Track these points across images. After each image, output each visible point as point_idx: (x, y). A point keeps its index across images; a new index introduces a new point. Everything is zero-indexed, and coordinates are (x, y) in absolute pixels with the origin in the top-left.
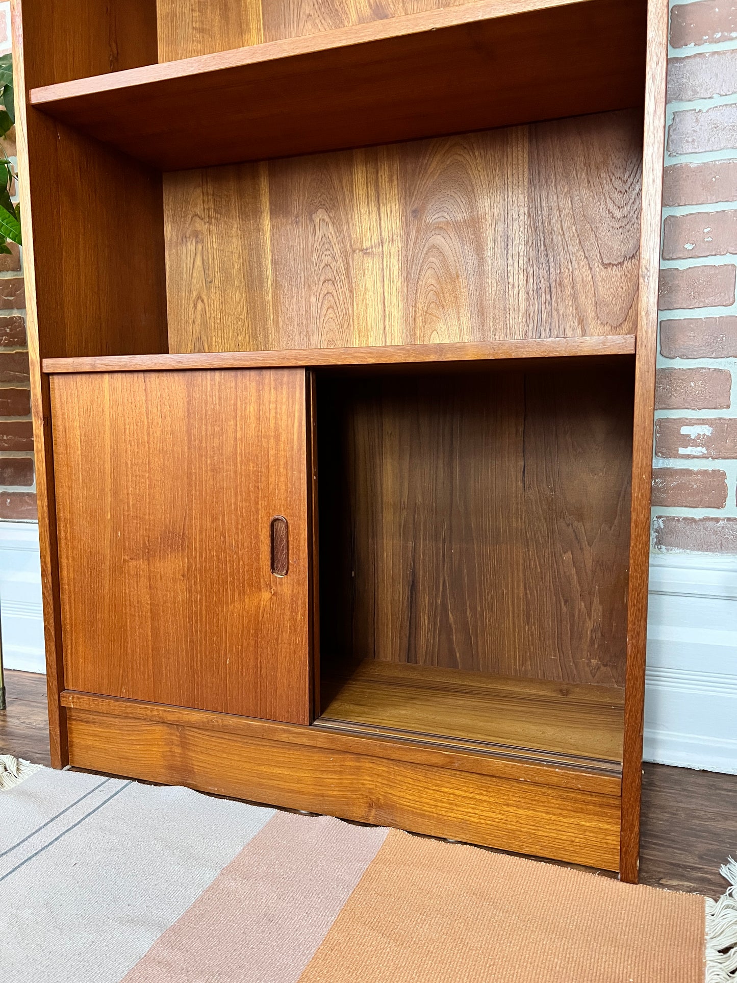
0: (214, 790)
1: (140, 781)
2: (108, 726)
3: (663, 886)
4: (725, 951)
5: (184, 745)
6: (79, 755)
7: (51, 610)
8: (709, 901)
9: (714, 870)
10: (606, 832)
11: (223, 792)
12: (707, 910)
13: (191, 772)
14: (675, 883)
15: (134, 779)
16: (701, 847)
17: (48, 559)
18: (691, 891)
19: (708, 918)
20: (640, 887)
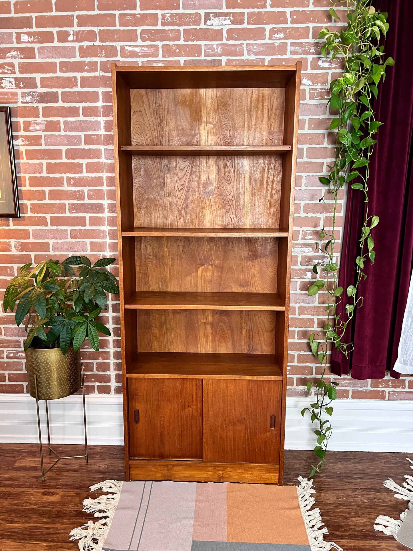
0: (177, 480)
1: (155, 481)
2: (143, 468)
3: (288, 485)
4: (301, 498)
5: (168, 470)
6: (133, 476)
7: (127, 440)
8: (297, 487)
9: (296, 479)
10: (275, 476)
11: (180, 480)
12: (297, 489)
13: (170, 476)
14: (289, 484)
15: (153, 481)
16: (293, 473)
17: (127, 426)
18: (293, 485)
19: (298, 491)
20: (283, 486)
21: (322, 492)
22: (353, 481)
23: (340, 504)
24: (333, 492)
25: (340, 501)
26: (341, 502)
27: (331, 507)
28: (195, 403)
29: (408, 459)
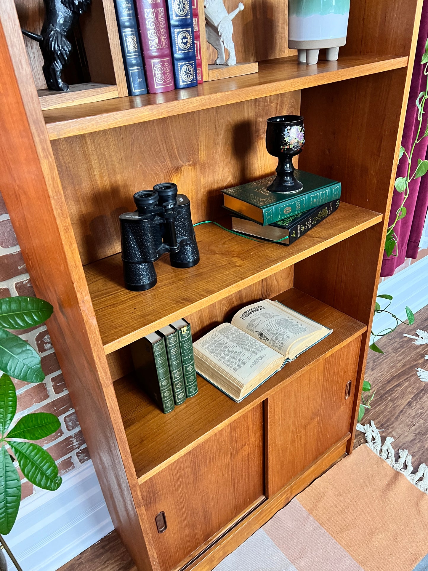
8: (367, 445)
10: (344, 447)
19: (372, 449)
20: (352, 452)
21: (390, 430)
22: (396, 394)
23: (419, 433)
24: (398, 423)
25: (416, 430)
26: (418, 431)
27: (419, 445)
28: (252, 435)
29: (405, 335)
